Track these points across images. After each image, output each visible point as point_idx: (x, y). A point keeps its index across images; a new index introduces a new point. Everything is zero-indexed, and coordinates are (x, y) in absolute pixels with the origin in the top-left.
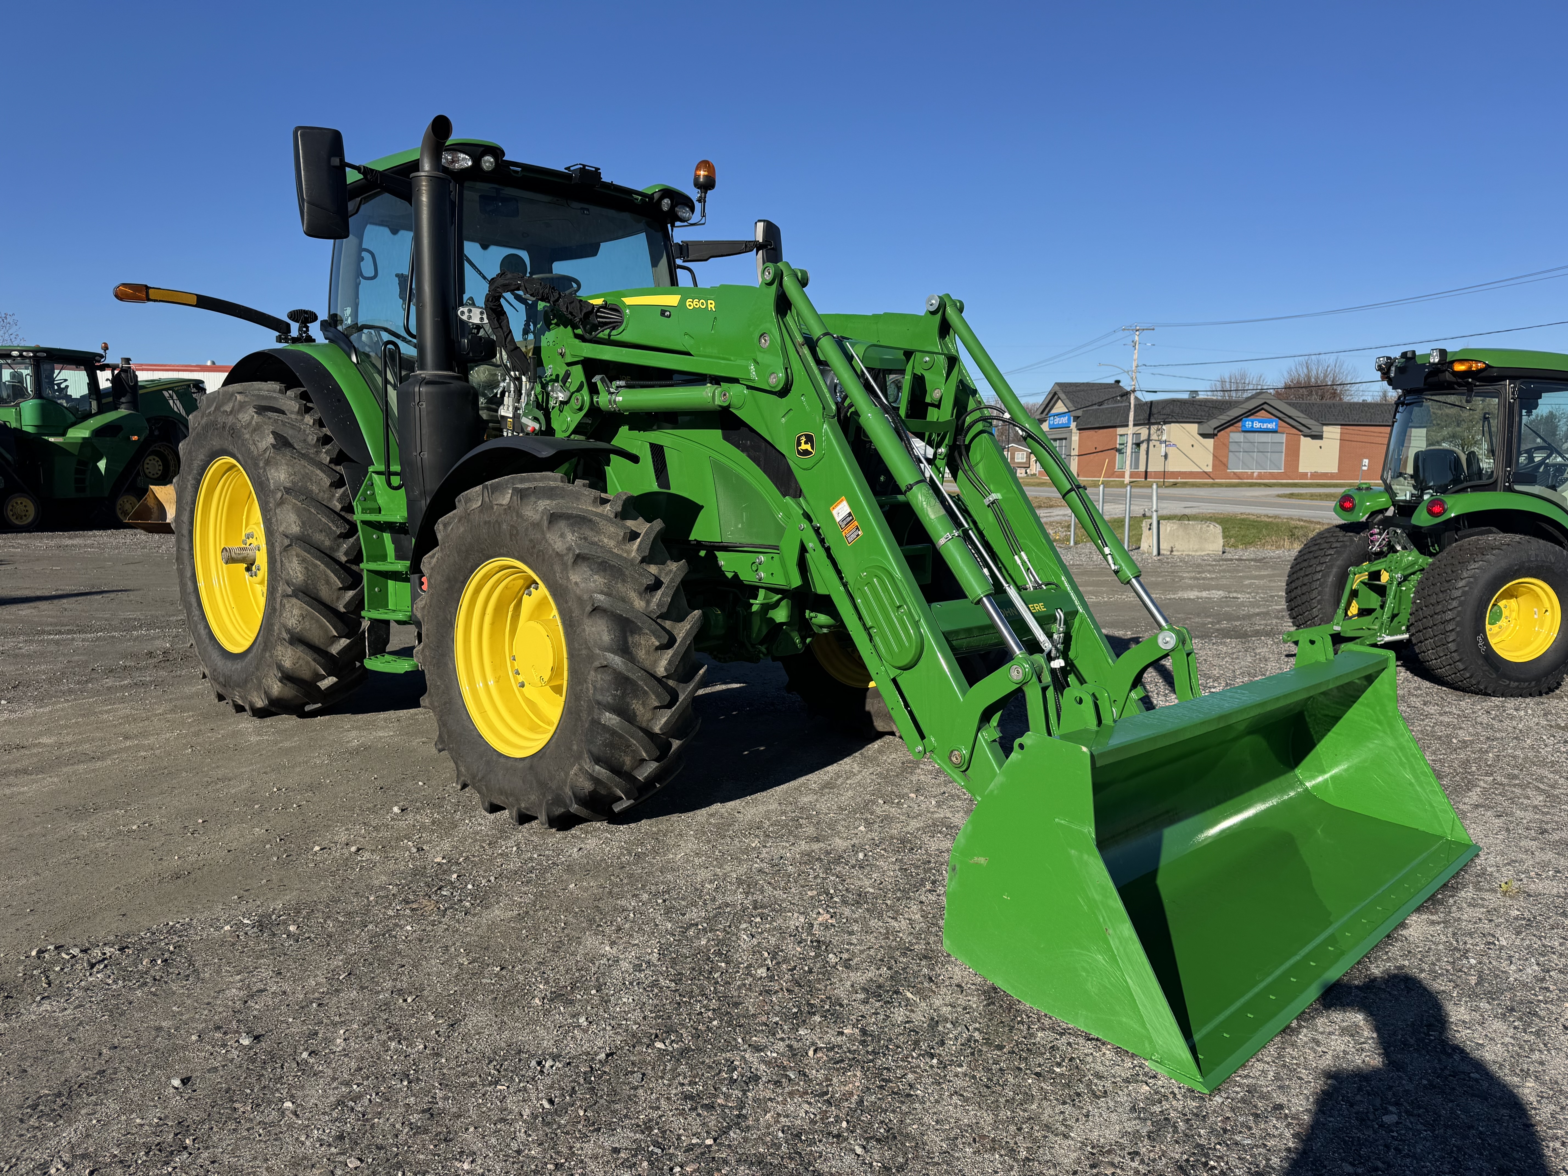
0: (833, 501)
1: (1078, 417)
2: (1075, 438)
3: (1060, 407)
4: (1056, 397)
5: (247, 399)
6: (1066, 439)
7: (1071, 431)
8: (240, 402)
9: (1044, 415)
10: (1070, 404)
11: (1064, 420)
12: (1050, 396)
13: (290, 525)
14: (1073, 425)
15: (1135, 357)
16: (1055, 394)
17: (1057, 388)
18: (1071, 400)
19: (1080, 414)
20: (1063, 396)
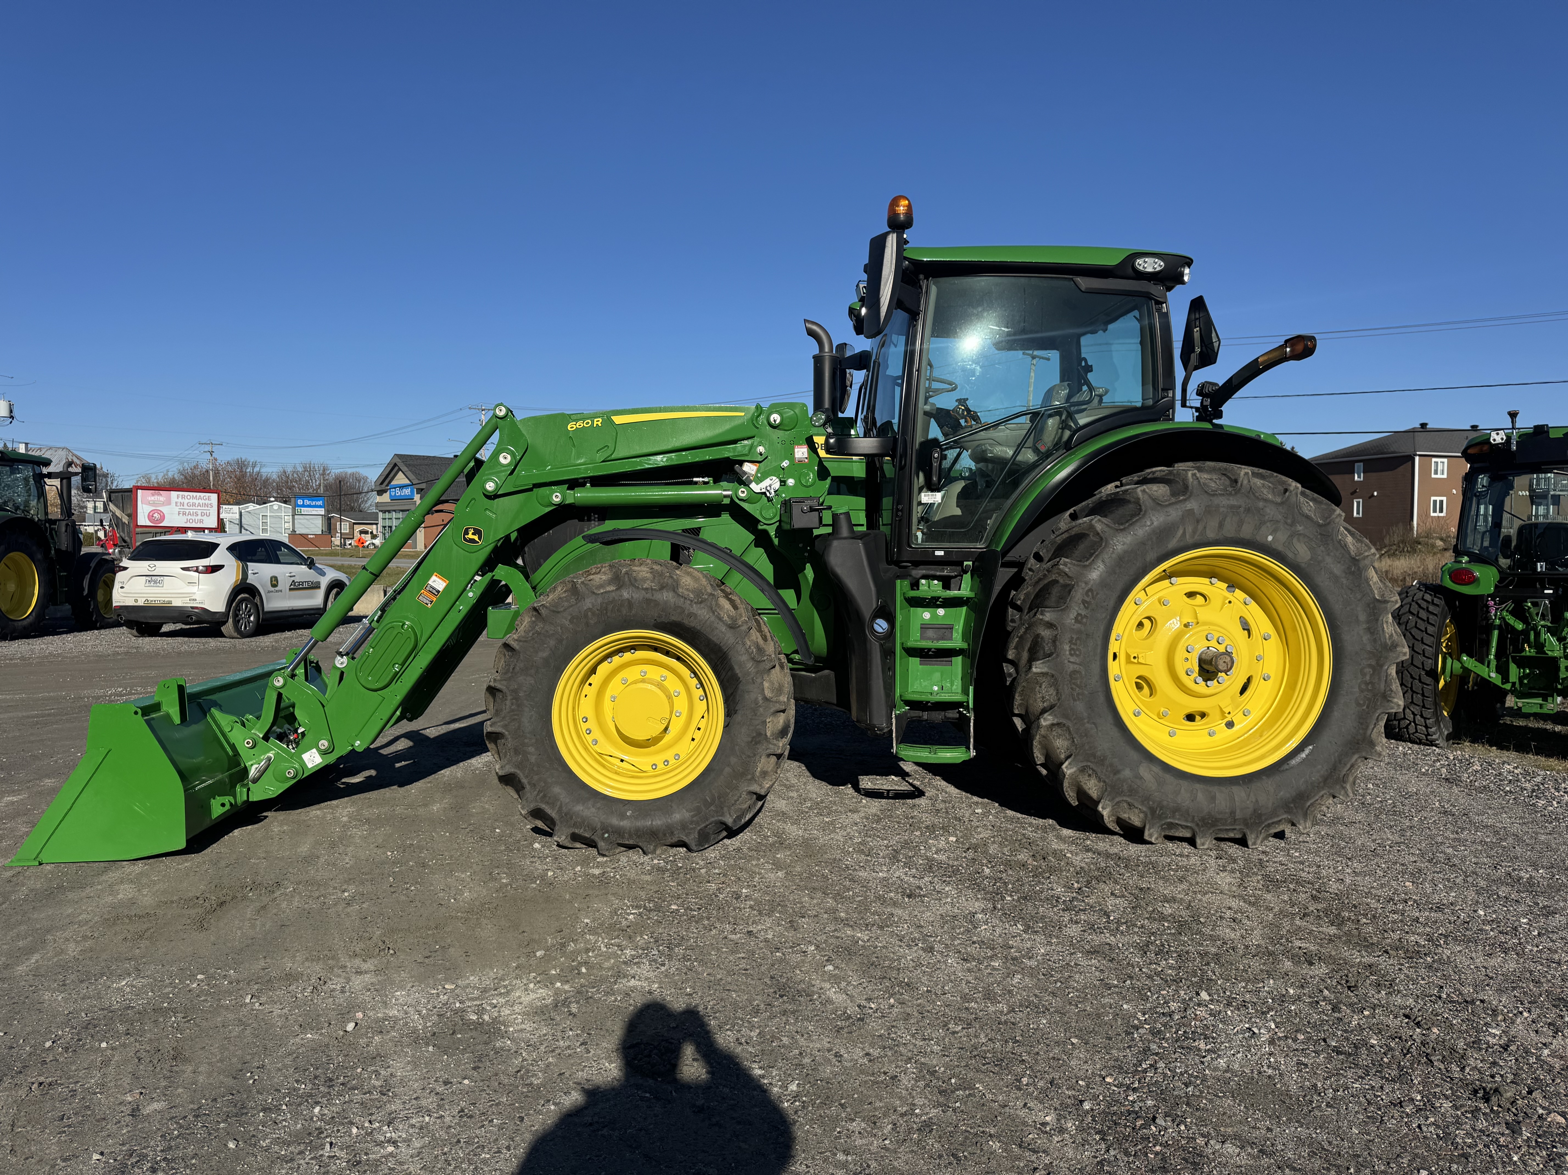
1: (422, 489)
3: (401, 479)
4: (396, 468)
7: (415, 503)
9: (383, 486)
10: (412, 477)
11: (407, 492)
12: (389, 469)
14: (417, 497)
16: (395, 465)
17: (397, 460)
18: (413, 473)
19: (423, 486)
20: (404, 468)
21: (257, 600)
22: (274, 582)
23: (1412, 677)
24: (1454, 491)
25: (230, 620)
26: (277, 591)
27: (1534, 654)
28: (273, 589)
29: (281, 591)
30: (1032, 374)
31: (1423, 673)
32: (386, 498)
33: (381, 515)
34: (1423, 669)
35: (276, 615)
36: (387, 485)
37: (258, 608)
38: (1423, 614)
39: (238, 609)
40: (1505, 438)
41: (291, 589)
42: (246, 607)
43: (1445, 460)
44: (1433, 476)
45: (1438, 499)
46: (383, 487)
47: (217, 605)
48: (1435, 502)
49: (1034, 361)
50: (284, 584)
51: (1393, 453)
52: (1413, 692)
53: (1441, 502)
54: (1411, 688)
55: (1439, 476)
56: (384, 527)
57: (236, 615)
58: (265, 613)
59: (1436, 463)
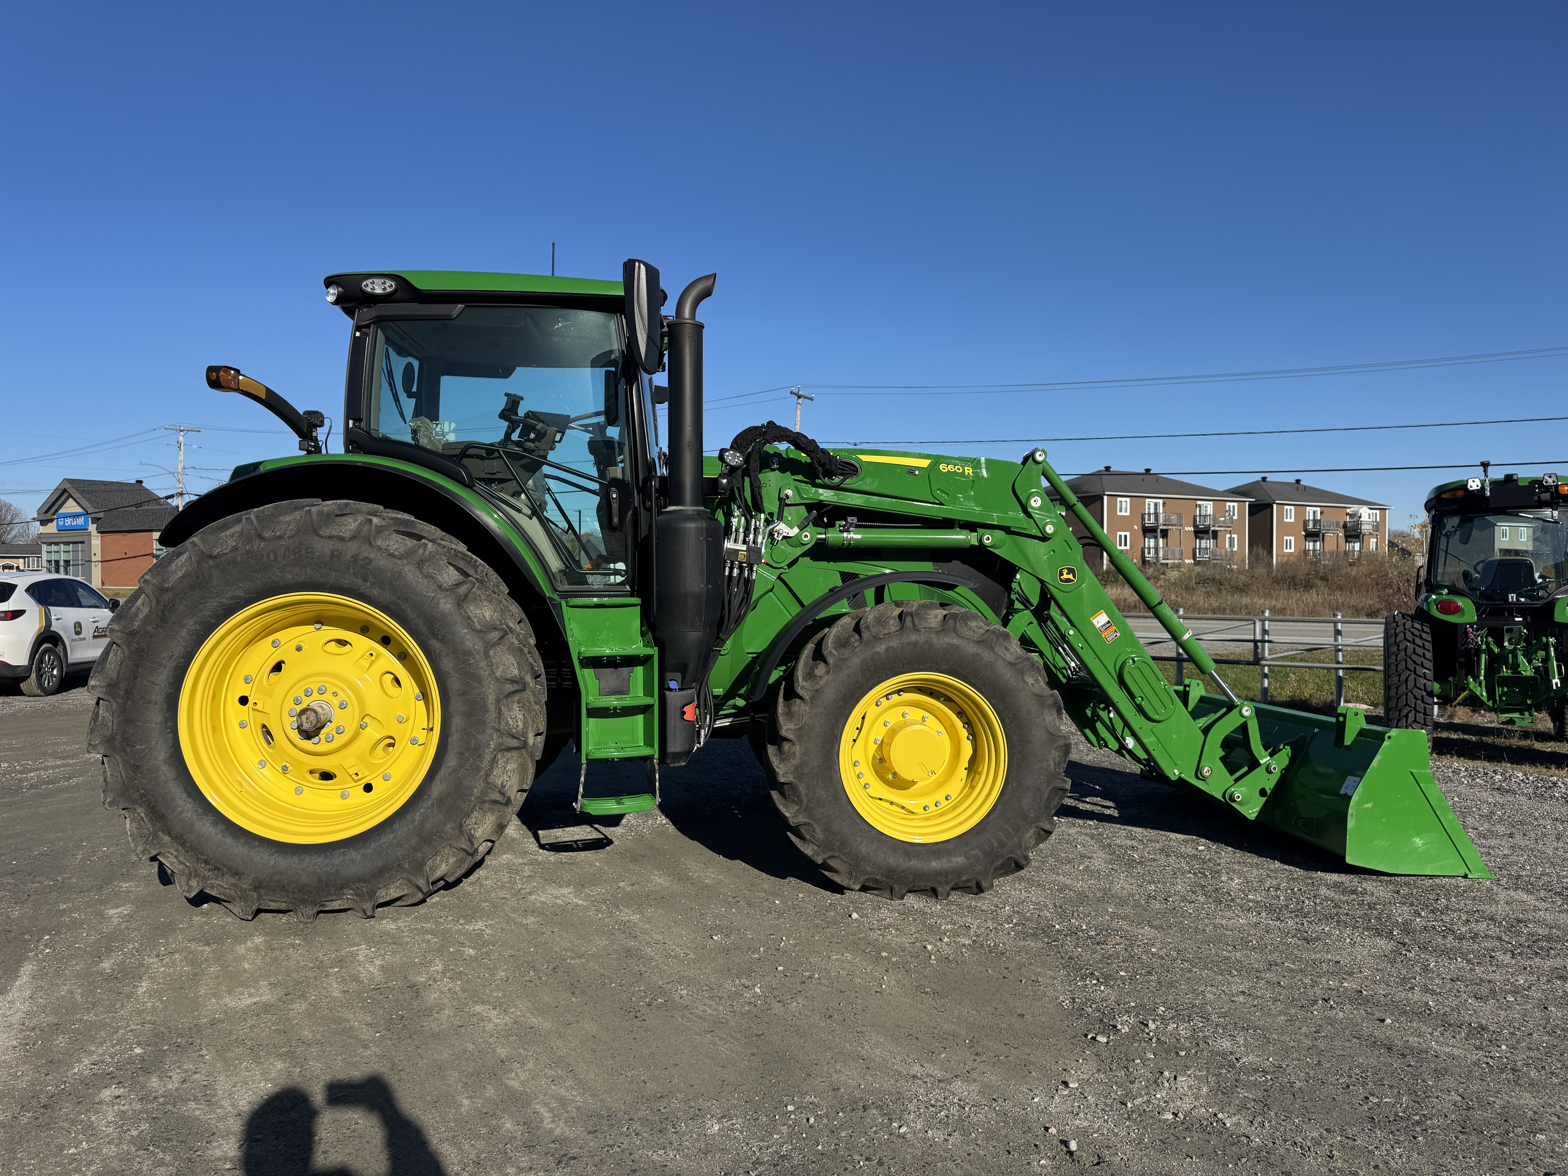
0: (1095, 612)
1: (99, 519)
2: (96, 541)
3: (71, 507)
4: (66, 495)
5: (384, 523)
6: (83, 542)
7: (90, 534)
8: (376, 526)
9: (49, 514)
10: (86, 504)
11: (80, 521)
12: (57, 495)
13: (508, 668)
14: (92, 528)
15: (181, 458)
16: (65, 491)
17: (68, 485)
18: (87, 500)
19: (101, 515)
20: (77, 495)
21: (60, 649)
22: (78, 626)
23: (1415, 698)
24: (1136, 527)
25: (33, 675)
26: (81, 639)
27: (1510, 675)
28: (76, 637)
29: (84, 639)
30: (798, 413)
31: (1424, 694)
32: (52, 528)
33: (44, 548)
34: (1425, 690)
35: (79, 667)
36: (54, 514)
37: (62, 660)
38: (1418, 641)
39: (41, 661)
40: (1480, 485)
41: (94, 637)
42: (49, 659)
43: (1128, 499)
44: (1119, 514)
45: (1123, 534)
46: (49, 516)
47: (18, 657)
48: (1120, 536)
49: (800, 401)
50: (88, 631)
51: (1086, 492)
52: (1416, 711)
53: (1126, 536)
54: (1415, 708)
55: (1123, 514)
56: (49, 562)
57: (39, 669)
58: (68, 665)
59: (1121, 502)
